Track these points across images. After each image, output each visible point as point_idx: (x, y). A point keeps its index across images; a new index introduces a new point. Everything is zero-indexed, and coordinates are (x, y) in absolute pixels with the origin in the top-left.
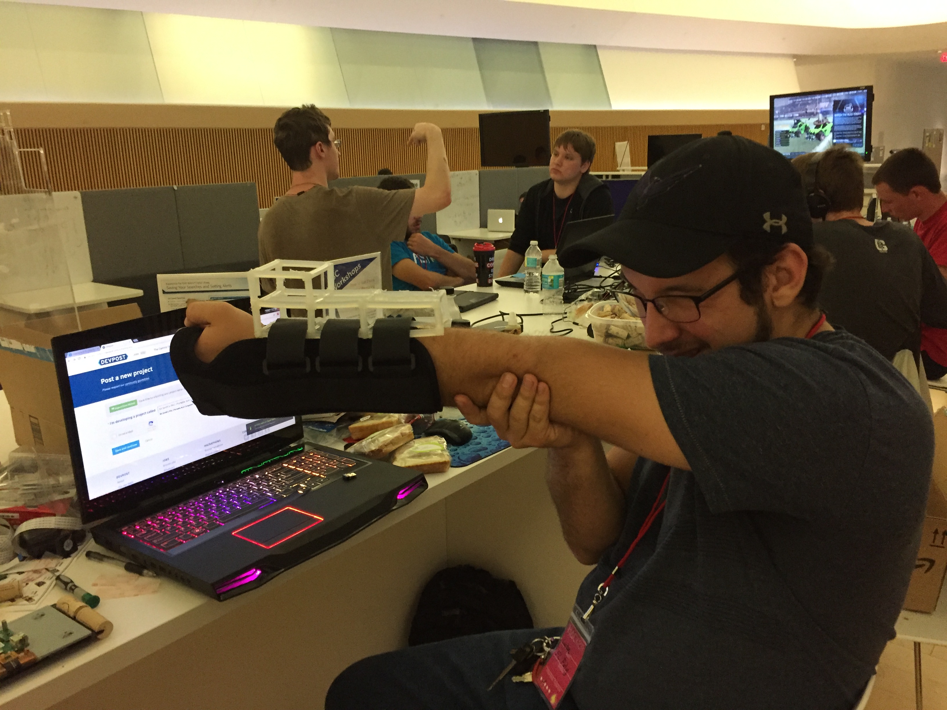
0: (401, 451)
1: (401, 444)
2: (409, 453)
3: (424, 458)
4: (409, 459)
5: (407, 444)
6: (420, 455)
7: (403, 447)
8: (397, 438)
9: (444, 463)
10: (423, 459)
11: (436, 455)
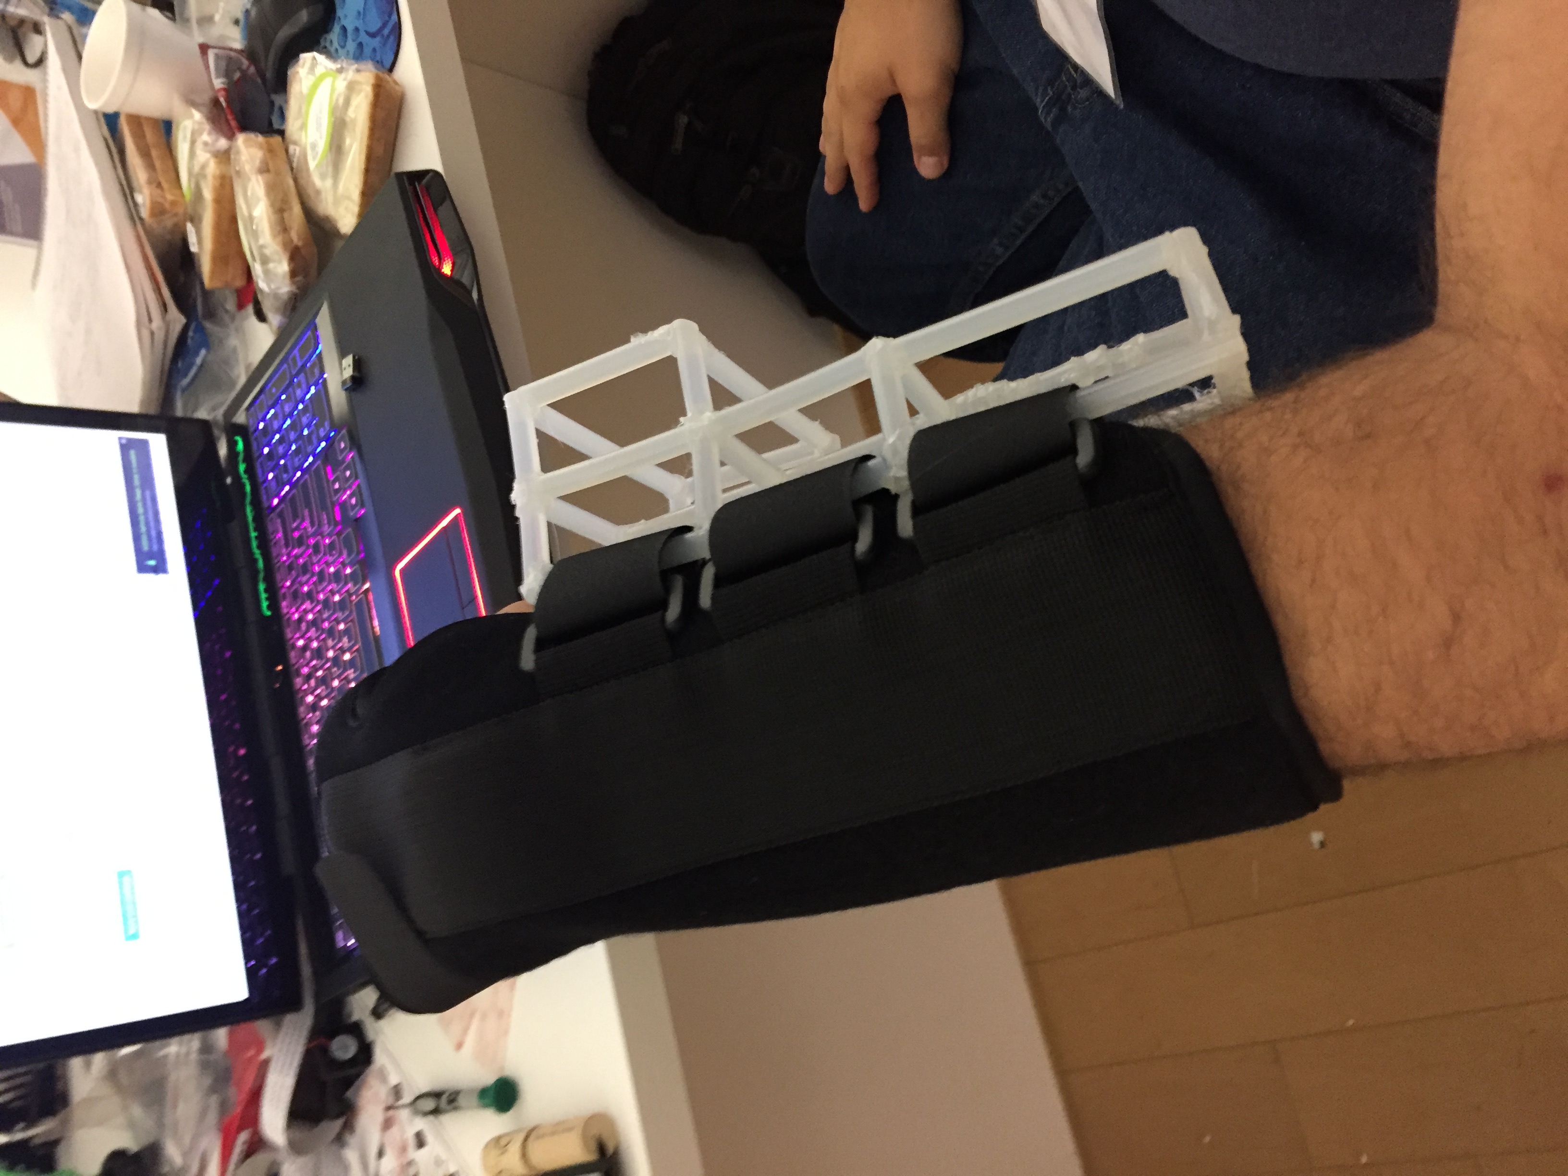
0: (310, 191)
1: (291, 182)
2: (323, 177)
3: (348, 141)
4: (341, 186)
5: (295, 165)
6: (337, 147)
7: (302, 182)
8: (271, 189)
9: (379, 89)
10: (351, 146)
11: (347, 102)
